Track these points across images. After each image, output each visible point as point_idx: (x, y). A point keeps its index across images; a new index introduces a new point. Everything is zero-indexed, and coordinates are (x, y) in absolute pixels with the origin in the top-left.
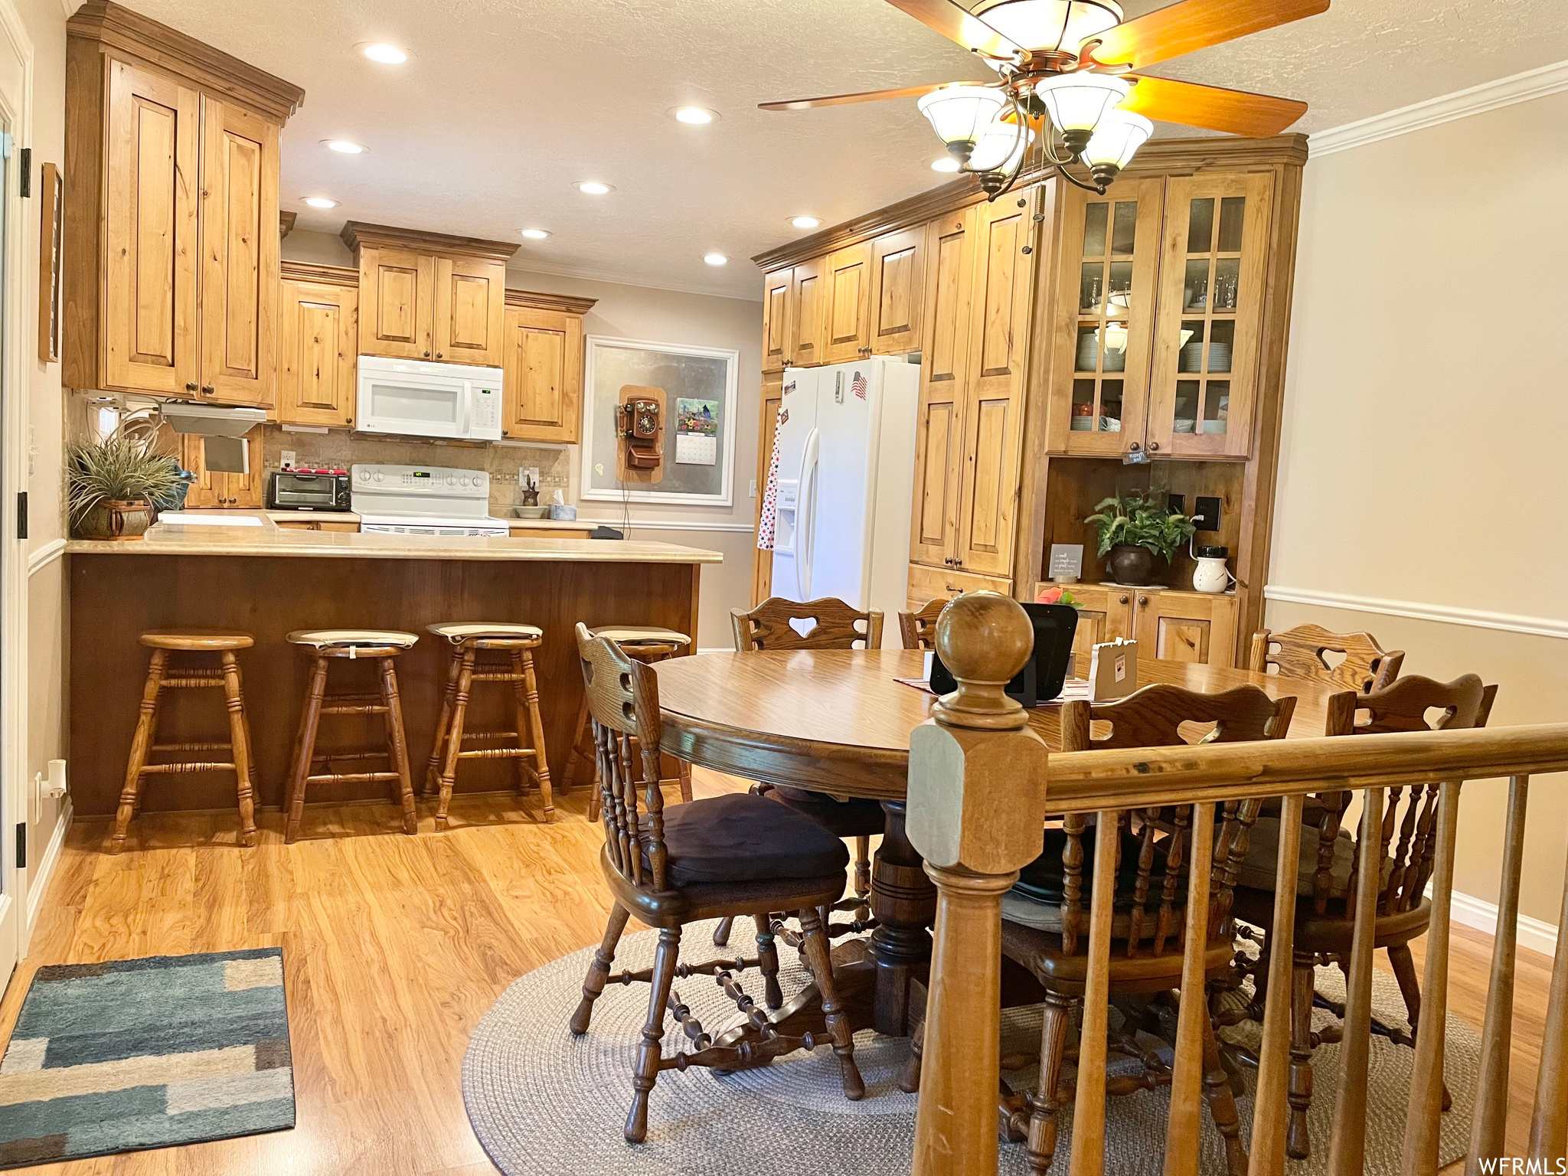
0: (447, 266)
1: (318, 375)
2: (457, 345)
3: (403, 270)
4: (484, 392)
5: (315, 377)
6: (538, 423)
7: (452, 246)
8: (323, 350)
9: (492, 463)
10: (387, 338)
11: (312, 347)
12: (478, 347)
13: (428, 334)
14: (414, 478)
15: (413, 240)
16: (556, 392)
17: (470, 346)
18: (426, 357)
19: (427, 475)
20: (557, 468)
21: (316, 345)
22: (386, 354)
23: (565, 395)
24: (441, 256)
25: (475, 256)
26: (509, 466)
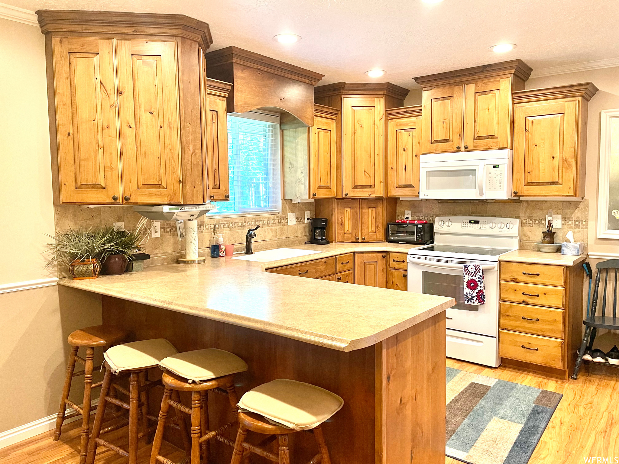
0: (471, 88)
1: (405, 169)
2: (479, 138)
3: (445, 98)
4: (494, 167)
5: (404, 170)
6: (542, 184)
7: (473, 74)
8: (408, 155)
9: (525, 213)
10: (437, 142)
11: (403, 154)
12: (493, 137)
13: (460, 135)
14: (469, 224)
15: (450, 78)
16: (556, 159)
17: (487, 137)
18: (458, 150)
19: (477, 222)
20: (577, 214)
21: (404, 152)
22: (436, 152)
23: (564, 160)
24: (468, 82)
25: (490, 77)
26: (538, 214)
